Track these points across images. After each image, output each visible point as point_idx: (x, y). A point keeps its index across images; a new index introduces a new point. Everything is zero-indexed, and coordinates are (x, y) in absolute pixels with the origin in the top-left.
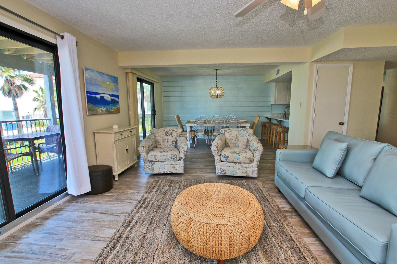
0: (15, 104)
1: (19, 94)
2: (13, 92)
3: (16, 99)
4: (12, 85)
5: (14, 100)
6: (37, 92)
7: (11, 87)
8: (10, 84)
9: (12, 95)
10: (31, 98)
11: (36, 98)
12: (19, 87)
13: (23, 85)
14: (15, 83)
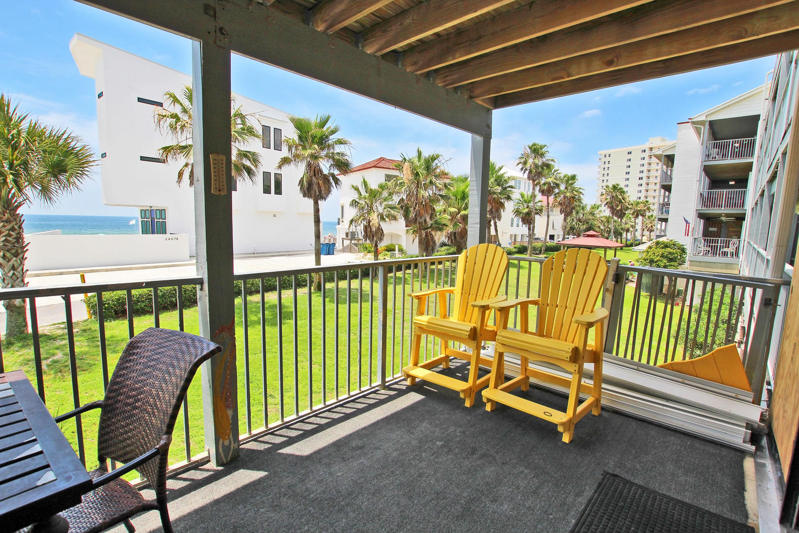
1: (324, 193)
2: (315, 187)
3: (320, 202)
4: (315, 175)
5: (316, 204)
6: (357, 189)
7: (313, 178)
8: (312, 173)
10: (346, 201)
11: (356, 202)
12: (326, 178)
13: (333, 176)
14: (320, 171)
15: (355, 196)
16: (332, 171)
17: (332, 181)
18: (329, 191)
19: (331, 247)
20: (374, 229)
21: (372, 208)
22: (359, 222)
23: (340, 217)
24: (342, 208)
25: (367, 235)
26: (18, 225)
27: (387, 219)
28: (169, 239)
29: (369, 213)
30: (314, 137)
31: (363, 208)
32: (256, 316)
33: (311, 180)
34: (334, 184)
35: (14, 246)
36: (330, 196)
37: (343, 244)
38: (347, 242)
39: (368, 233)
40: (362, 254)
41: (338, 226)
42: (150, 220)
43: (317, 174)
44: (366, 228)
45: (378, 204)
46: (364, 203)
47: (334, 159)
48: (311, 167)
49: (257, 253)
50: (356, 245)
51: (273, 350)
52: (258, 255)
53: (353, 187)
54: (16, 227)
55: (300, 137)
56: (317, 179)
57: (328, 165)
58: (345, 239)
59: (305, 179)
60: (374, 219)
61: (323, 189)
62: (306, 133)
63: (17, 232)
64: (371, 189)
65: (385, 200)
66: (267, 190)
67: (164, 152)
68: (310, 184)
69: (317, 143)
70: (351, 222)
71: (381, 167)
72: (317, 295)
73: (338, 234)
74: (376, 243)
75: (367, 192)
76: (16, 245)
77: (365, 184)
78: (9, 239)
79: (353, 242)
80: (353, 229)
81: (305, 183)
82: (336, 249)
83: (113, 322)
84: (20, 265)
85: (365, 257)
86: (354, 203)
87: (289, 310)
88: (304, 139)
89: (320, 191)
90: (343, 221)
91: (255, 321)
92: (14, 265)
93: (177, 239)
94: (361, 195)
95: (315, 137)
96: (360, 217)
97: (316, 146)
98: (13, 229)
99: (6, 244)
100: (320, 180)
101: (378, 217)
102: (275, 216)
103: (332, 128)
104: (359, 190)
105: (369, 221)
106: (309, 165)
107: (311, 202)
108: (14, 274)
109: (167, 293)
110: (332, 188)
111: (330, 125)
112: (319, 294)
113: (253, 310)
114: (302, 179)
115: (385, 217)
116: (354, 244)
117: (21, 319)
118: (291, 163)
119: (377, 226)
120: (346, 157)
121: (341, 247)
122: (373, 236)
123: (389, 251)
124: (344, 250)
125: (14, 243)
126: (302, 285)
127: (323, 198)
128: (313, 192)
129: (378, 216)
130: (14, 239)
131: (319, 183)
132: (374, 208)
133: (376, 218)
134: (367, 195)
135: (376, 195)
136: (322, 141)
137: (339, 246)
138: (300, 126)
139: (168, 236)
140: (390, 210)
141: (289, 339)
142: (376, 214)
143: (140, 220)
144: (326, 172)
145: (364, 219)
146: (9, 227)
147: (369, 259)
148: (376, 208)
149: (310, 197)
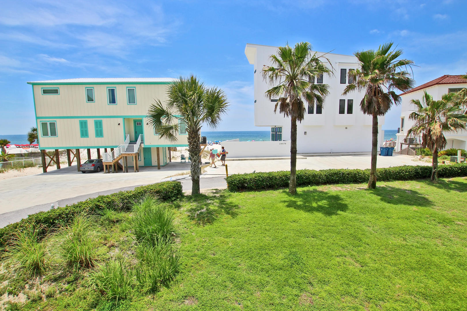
0: (376, 125)
1: (383, 109)
2: (375, 105)
3: (379, 117)
4: (375, 95)
5: (375, 118)
6: (417, 103)
7: (373, 97)
8: (373, 93)
10: (406, 114)
11: (416, 114)
12: (386, 97)
13: (393, 94)
14: (381, 91)
15: (415, 109)
16: (391, 90)
17: (391, 98)
18: (388, 107)
19: (390, 150)
20: (434, 138)
21: (433, 118)
22: (419, 132)
23: (400, 127)
24: (403, 120)
25: (426, 143)
26: (197, 140)
27: (452, 128)
28: (281, 144)
29: (429, 123)
30: (375, 64)
31: (423, 119)
32: (316, 203)
33: (371, 99)
34: (393, 101)
35: (195, 150)
36: (389, 111)
37: (401, 148)
38: (405, 147)
39: (428, 141)
40: (419, 157)
41: (397, 134)
42: (275, 133)
43: (377, 94)
44: (425, 136)
45: (440, 115)
46: (425, 115)
47: (393, 79)
48: (372, 90)
49: (333, 153)
50: (414, 149)
51: (323, 237)
52: (333, 154)
53: (413, 101)
54: (197, 141)
55: (363, 67)
56: (377, 98)
57: (387, 85)
58: (404, 144)
59: (365, 99)
60: (436, 128)
61: (382, 105)
62: (368, 62)
63: (197, 143)
64: (434, 102)
65: (450, 110)
66: (342, 111)
67: (269, 93)
68: (370, 103)
69: (378, 69)
70: (410, 131)
71: (445, 83)
72: (370, 192)
73: (397, 140)
74: (436, 149)
75: (428, 105)
76: (196, 150)
77: (427, 97)
78: (194, 146)
79: (411, 146)
80: (412, 135)
81: (365, 102)
82: (395, 151)
83: (236, 193)
84: (197, 160)
85: (422, 160)
86: (414, 116)
87: (343, 203)
88: (366, 68)
89: (379, 108)
90: (402, 130)
91: (314, 208)
92: (195, 159)
93: (286, 144)
94: (422, 108)
95: (377, 63)
96: (420, 127)
97: (377, 71)
98: (195, 142)
99: (193, 149)
100: (380, 99)
101: (440, 127)
102: (346, 128)
103: (394, 53)
104: (419, 103)
105: (430, 131)
106: (370, 87)
107: (370, 117)
108: (195, 164)
109: (265, 179)
110: (391, 104)
111: (392, 51)
112: (372, 192)
113: (316, 198)
114: (364, 99)
115: (449, 126)
116: (412, 148)
117: (197, 186)
118: (355, 89)
119: (439, 134)
120: (407, 76)
121: (399, 150)
122: (433, 144)
123: (449, 155)
124: (402, 152)
125: (195, 149)
126: (359, 181)
127: (382, 113)
128: (372, 110)
129: (440, 125)
130: (195, 146)
131: (378, 101)
132: (436, 118)
133: (439, 127)
134: (429, 107)
135: (439, 106)
136: (383, 66)
137: (397, 148)
138: (364, 58)
139: (282, 142)
140: (456, 119)
141: (338, 230)
142: (438, 124)
143: (271, 133)
144: (385, 91)
145: (423, 129)
146: (194, 141)
147: (427, 162)
148: (438, 118)
149: (369, 113)
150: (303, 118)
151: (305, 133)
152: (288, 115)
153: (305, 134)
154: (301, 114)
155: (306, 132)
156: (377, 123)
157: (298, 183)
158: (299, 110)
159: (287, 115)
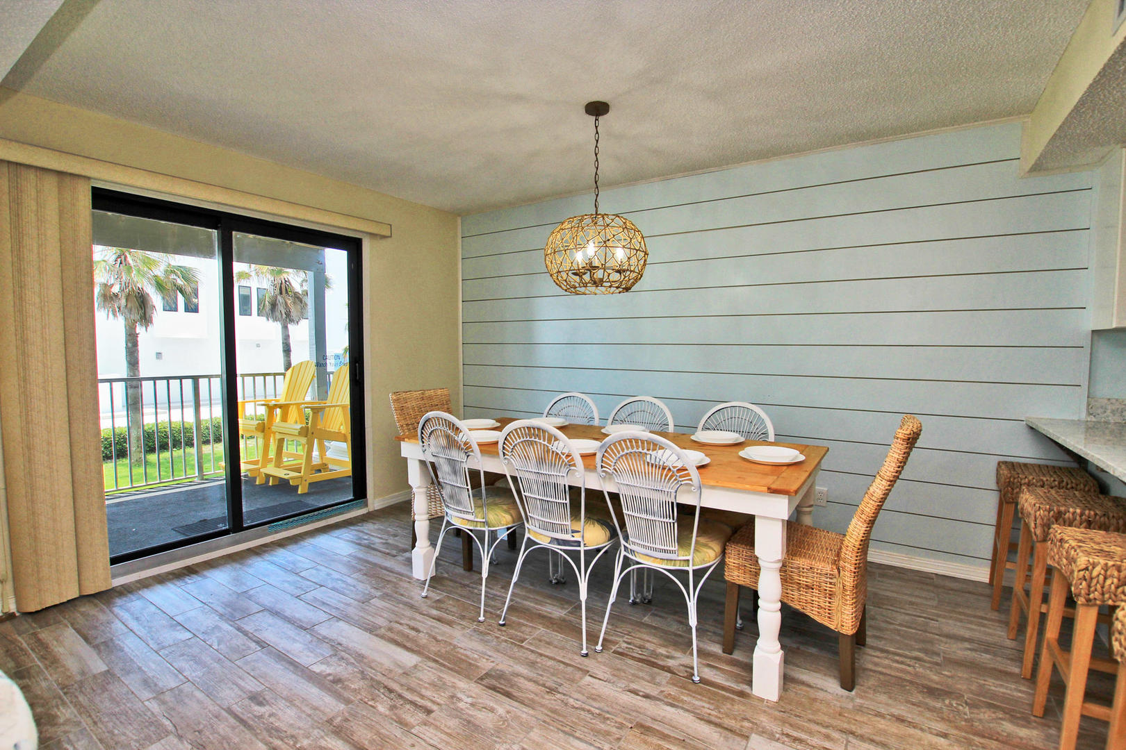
0: (286, 339)
1: (294, 314)
2: (281, 308)
3: (290, 326)
4: (281, 293)
5: (285, 328)
7: (279, 297)
8: (278, 290)
9: (278, 314)
12: (297, 297)
14: (289, 288)
18: (302, 314)
33: (276, 299)
56: (285, 297)
59: (267, 298)
61: (293, 311)
68: (274, 305)
81: (268, 303)
89: (289, 314)
100: (289, 298)
102: (258, 346)
107: (278, 327)
127: (294, 321)
131: (286, 303)
144: (296, 289)
149: (275, 320)
150: (151, 322)
151: (159, 355)
152: (117, 316)
153: (158, 358)
154: (147, 316)
155: (160, 353)
156: (289, 336)
157: (149, 447)
158: (142, 308)
159: (115, 315)
